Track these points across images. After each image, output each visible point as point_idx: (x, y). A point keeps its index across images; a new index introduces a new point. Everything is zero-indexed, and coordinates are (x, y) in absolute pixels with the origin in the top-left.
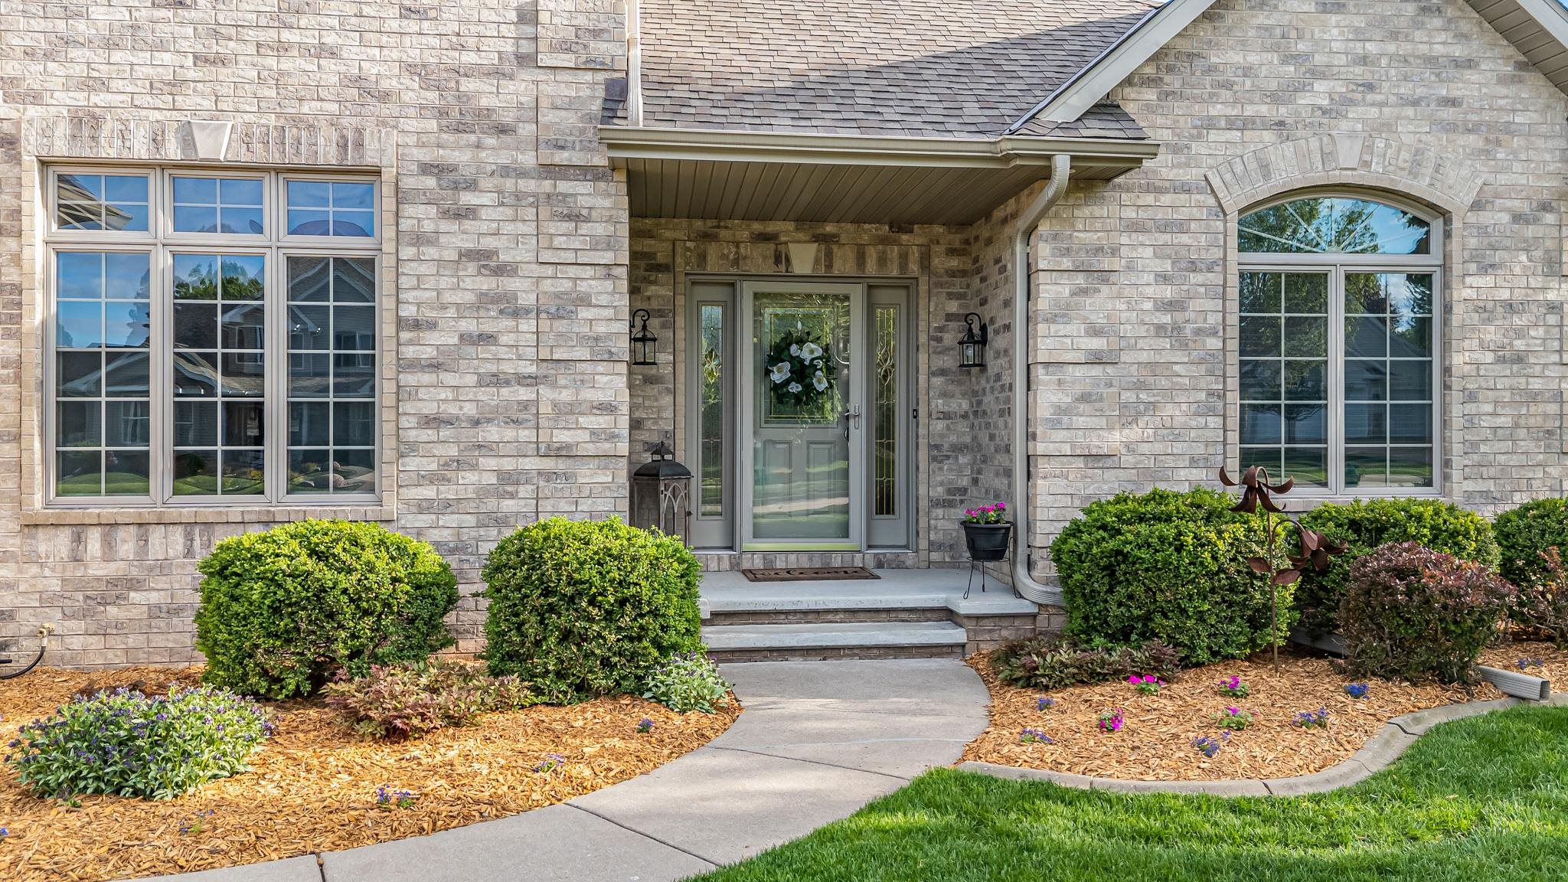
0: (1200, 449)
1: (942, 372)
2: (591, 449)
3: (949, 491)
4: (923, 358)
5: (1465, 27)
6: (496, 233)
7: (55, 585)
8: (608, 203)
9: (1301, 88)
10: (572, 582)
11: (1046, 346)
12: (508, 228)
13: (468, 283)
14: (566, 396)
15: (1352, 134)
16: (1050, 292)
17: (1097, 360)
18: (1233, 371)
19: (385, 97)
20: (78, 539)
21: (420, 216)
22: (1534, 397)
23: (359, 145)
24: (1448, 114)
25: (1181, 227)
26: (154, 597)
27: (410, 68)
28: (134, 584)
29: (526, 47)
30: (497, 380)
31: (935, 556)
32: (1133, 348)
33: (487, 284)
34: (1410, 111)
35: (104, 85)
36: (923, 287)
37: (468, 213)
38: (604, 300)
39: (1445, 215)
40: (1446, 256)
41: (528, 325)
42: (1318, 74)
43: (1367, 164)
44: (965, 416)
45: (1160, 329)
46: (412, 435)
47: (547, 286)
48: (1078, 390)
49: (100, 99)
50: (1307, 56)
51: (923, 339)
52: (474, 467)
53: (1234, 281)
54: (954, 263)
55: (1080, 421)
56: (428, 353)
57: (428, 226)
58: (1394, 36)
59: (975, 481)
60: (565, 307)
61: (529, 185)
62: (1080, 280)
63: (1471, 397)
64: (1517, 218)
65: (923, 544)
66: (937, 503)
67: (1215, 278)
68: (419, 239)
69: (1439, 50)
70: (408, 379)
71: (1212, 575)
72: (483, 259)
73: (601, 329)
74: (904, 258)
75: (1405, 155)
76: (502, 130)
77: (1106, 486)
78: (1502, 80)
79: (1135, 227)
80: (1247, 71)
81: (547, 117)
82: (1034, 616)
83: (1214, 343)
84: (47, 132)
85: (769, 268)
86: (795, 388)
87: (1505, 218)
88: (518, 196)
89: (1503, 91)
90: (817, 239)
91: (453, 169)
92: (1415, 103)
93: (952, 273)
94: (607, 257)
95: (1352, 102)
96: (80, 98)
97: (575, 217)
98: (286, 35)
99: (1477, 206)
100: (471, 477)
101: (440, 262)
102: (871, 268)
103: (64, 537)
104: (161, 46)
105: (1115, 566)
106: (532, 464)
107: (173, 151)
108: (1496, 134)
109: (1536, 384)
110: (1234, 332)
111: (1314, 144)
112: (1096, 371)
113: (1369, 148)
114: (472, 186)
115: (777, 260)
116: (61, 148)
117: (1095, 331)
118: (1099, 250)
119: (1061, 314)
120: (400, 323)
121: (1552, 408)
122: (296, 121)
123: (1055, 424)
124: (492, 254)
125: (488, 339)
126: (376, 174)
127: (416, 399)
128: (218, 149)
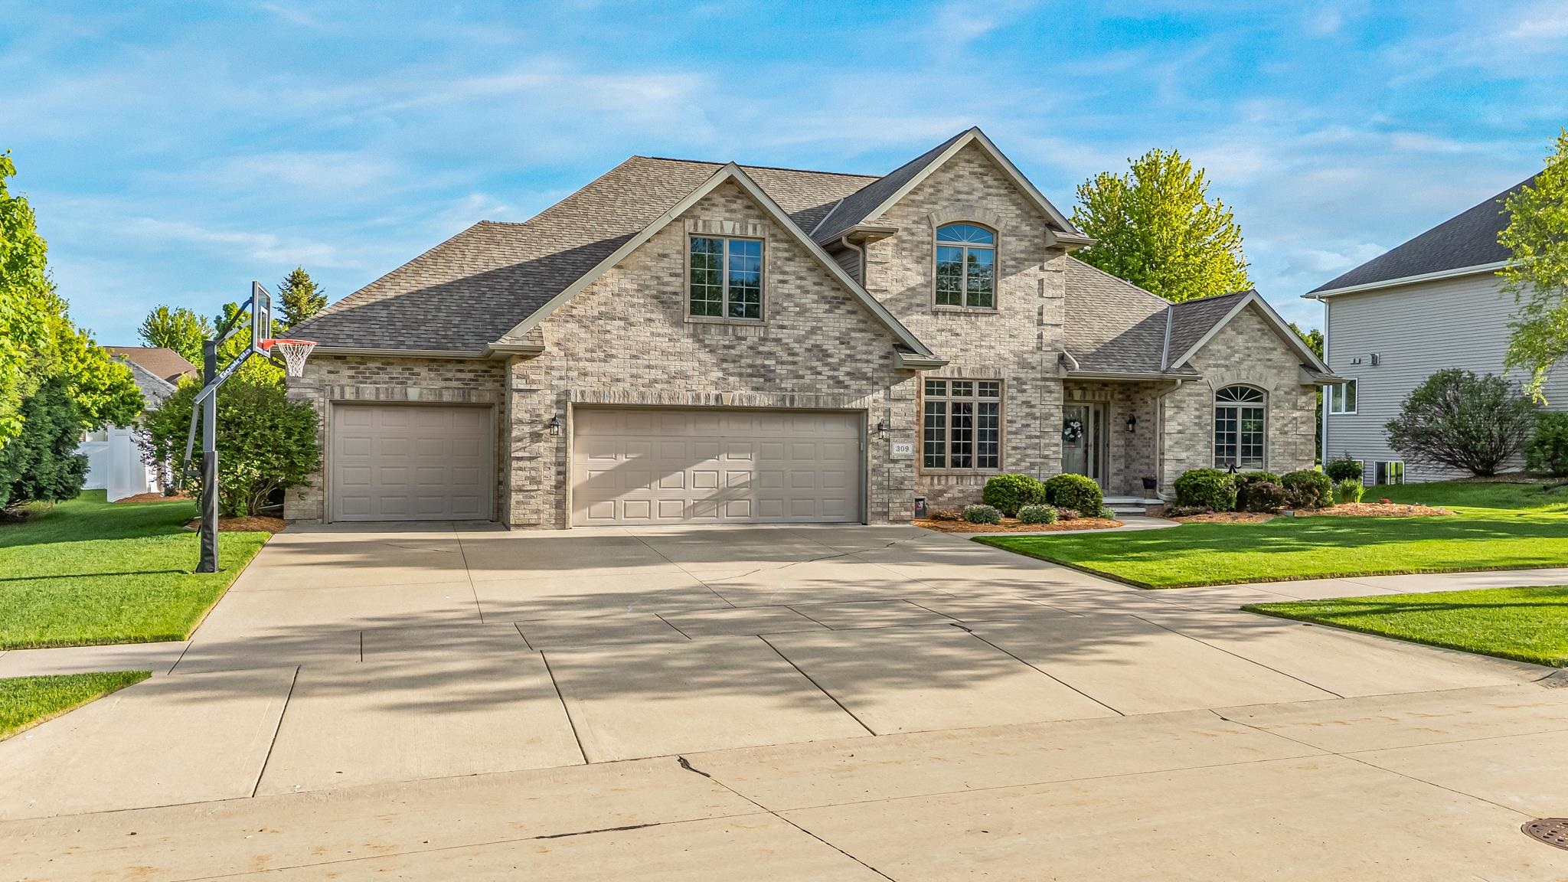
0: (1205, 458)
1: (1116, 432)
2: (1053, 456)
3: (1118, 471)
4: (1111, 427)
5: (1273, 338)
6: (1031, 397)
7: (927, 491)
8: (1058, 388)
9: (1232, 355)
11: (1167, 429)
12: (1034, 395)
13: (1024, 410)
14: (1047, 441)
15: (1245, 369)
16: (1168, 413)
17: (1180, 432)
18: (1214, 436)
19: (1005, 359)
20: (932, 479)
21: (1013, 392)
22: (1289, 444)
23: (999, 373)
24: (1269, 363)
25: (1201, 395)
26: (949, 495)
27: (1011, 352)
28: (945, 491)
29: (1040, 345)
30: (1029, 437)
31: (1114, 491)
32: (1189, 429)
33: (1028, 410)
34: (1259, 363)
36: (1111, 404)
37: (1024, 391)
38: (1057, 415)
39: (1268, 392)
40: (1267, 403)
41: (1038, 422)
42: (1236, 352)
43: (1248, 378)
44: (1122, 446)
45: (1195, 424)
46: (1010, 452)
47: (1043, 411)
48: (1175, 441)
50: (1234, 347)
51: (1111, 421)
52: (1024, 461)
53: (1214, 410)
54: (1121, 396)
55: (1176, 450)
56: (1014, 429)
57: (1014, 395)
58: (1255, 341)
59: (1127, 467)
60: (1047, 417)
61: (1039, 383)
62: (1175, 410)
63: (1273, 444)
64: (1286, 393)
65: (1111, 488)
66: (1115, 474)
67: (1210, 409)
68: (1012, 398)
69: (1267, 345)
70: (1010, 437)
71: (1219, 490)
72: (1027, 404)
73: (1056, 423)
74: (1106, 394)
75: (1257, 375)
76: (1033, 368)
77: (1183, 468)
78: (1283, 354)
79: (1189, 395)
80: (1219, 351)
81: (1044, 365)
82: (1162, 505)
83: (1209, 428)
86: (1072, 436)
87: (1283, 393)
88: (1036, 386)
89: (1281, 357)
90: (1081, 389)
91: (1020, 379)
92: (1260, 360)
93: (1120, 400)
94: (1057, 403)
95: (1244, 360)
97: (1050, 392)
98: (983, 343)
99: (1276, 389)
100: (1023, 464)
101: (1017, 405)
102: (1097, 398)
103: (929, 478)
104: (952, 346)
105: (1197, 488)
106: (1038, 460)
107: (956, 375)
108: (1281, 369)
109: (1290, 440)
110: (1214, 425)
111: (1235, 372)
112: (1180, 435)
113: (1249, 373)
114: (1025, 383)
115: (1070, 396)
116: (930, 374)
117: (1179, 424)
118: (1181, 401)
119: (1172, 419)
120: (1007, 421)
121: (1294, 447)
122: (984, 366)
123: (1169, 450)
124: (1029, 402)
125: (1028, 426)
126: (1002, 380)
127: (1009, 443)
128: (966, 374)
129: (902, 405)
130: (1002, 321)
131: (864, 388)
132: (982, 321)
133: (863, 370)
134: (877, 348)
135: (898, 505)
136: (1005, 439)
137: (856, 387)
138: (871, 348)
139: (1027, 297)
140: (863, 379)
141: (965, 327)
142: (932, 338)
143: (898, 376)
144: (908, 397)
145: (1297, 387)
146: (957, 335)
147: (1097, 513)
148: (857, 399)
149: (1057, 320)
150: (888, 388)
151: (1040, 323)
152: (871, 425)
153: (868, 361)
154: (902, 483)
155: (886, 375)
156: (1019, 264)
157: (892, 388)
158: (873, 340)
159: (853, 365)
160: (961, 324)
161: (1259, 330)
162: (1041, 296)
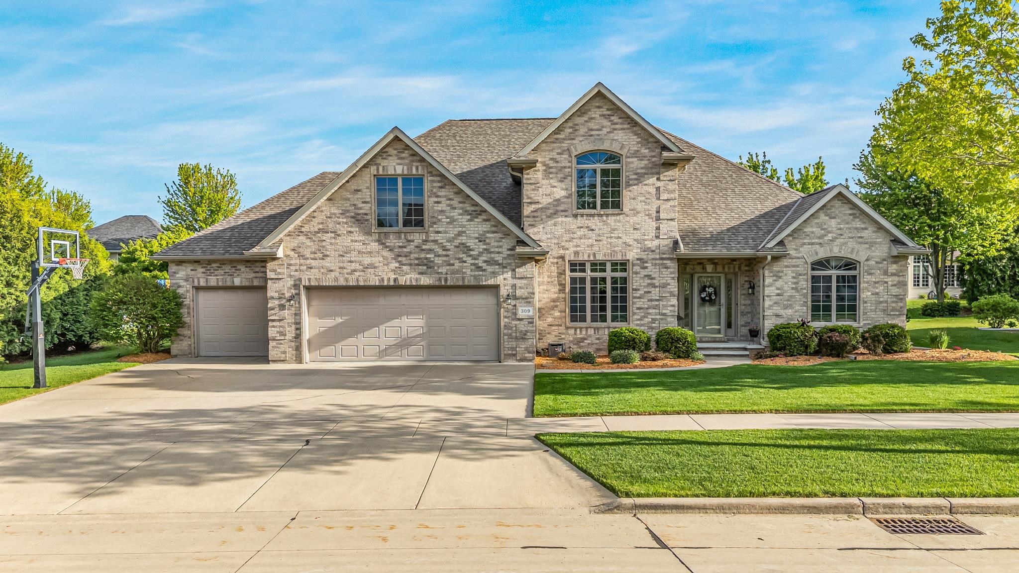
0: (802, 314)
1: (744, 294)
2: (670, 314)
3: (746, 323)
4: (739, 291)
5: (865, 220)
6: (651, 271)
7: (572, 339)
8: (673, 265)
9: (825, 236)
10: (677, 338)
11: (767, 291)
12: (654, 270)
13: (646, 281)
14: (665, 303)
15: (837, 245)
16: (768, 281)
17: (778, 295)
18: (810, 297)
19: (630, 246)
20: (576, 330)
21: (637, 268)
22: (881, 302)
23: (625, 255)
24: (860, 240)
25: (798, 266)
26: (589, 341)
27: (635, 240)
28: (586, 339)
29: (657, 235)
30: (651, 300)
31: (742, 338)
32: (787, 292)
33: (649, 281)
34: (851, 240)
35: (579, 246)
36: (739, 274)
37: (646, 268)
38: (673, 284)
39: (860, 262)
40: (860, 271)
41: (657, 289)
42: (829, 232)
43: (840, 252)
44: (749, 305)
45: (793, 288)
46: (635, 311)
47: (661, 281)
48: (774, 301)
49: (579, 249)
50: (826, 229)
51: (739, 287)
52: (647, 318)
53: (810, 277)
54: (747, 268)
55: (774, 308)
56: (638, 295)
57: (638, 271)
58: (847, 223)
59: (752, 321)
60: (665, 285)
61: (658, 262)
62: (775, 278)
63: (866, 302)
64: (877, 263)
65: (739, 335)
66: (742, 326)
68: (637, 273)
69: (858, 226)
70: (635, 300)
71: (797, 339)
72: (649, 277)
73: (672, 290)
74: (735, 268)
75: (849, 249)
76: (653, 251)
77: (780, 321)
78: (874, 232)
79: (787, 266)
80: (812, 232)
81: (662, 248)
82: (764, 349)
83: (805, 291)
84: (570, 256)
85: (702, 271)
86: (707, 298)
87: (874, 262)
88: (656, 264)
89: (874, 234)
90: (713, 264)
91: (643, 259)
92: (852, 238)
93: (747, 271)
94: (673, 276)
95: (837, 238)
96: (575, 249)
97: (667, 268)
98: (612, 235)
99: (867, 260)
100: (646, 319)
101: (641, 277)
102: (726, 270)
103: (573, 330)
104: (589, 238)
105: (779, 337)
106: (658, 317)
107: (592, 258)
108: (872, 244)
109: (881, 299)
110: (810, 289)
111: (828, 248)
112: (778, 297)
113: (841, 248)
114: (647, 262)
115: (703, 269)
116: (572, 258)
117: (778, 289)
118: (779, 272)
119: (771, 285)
120: (633, 290)
121: (885, 305)
122: (614, 251)
123: (769, 309)
124: (650, 275)
125: (650, 292)
126: (629, 260)
127: (635, 304)
128: (600, 257)
129: (524, 281)
130: (628, 219)
131: (497, 270)
132: (611, 220)
133: (496, 259)
134: (505, 244)
135: (523, 349)
136: (631, 302)
137: (491, 270)
138: (501, 244)
139: (646, 200)
140: (496, 265)
141: (598, 224)
142: (573, 233)
143: (522, 262)
144: (528, 276)
145: (888, 257)
146: (593, 230)
147: (689, 355)
148: (491, 278)
149: (672, 216)
150: (514, 270)
151: (658, 219)
152: (502, 295)
153: (499, 253)
154: (525, 334)
155: (513, 261)
156: (640, 178)
157: (517, 270)
158: (503, 238)
159: (489, 255)
160: (595, 223)
161: (850, 215)
162: (658, 199)
